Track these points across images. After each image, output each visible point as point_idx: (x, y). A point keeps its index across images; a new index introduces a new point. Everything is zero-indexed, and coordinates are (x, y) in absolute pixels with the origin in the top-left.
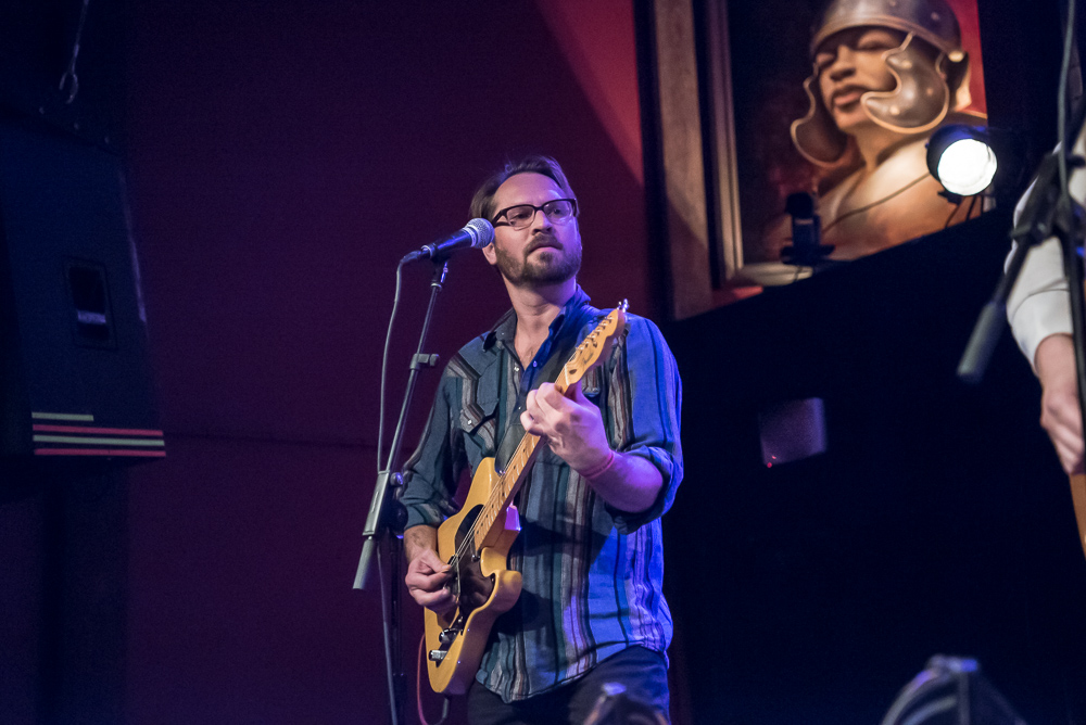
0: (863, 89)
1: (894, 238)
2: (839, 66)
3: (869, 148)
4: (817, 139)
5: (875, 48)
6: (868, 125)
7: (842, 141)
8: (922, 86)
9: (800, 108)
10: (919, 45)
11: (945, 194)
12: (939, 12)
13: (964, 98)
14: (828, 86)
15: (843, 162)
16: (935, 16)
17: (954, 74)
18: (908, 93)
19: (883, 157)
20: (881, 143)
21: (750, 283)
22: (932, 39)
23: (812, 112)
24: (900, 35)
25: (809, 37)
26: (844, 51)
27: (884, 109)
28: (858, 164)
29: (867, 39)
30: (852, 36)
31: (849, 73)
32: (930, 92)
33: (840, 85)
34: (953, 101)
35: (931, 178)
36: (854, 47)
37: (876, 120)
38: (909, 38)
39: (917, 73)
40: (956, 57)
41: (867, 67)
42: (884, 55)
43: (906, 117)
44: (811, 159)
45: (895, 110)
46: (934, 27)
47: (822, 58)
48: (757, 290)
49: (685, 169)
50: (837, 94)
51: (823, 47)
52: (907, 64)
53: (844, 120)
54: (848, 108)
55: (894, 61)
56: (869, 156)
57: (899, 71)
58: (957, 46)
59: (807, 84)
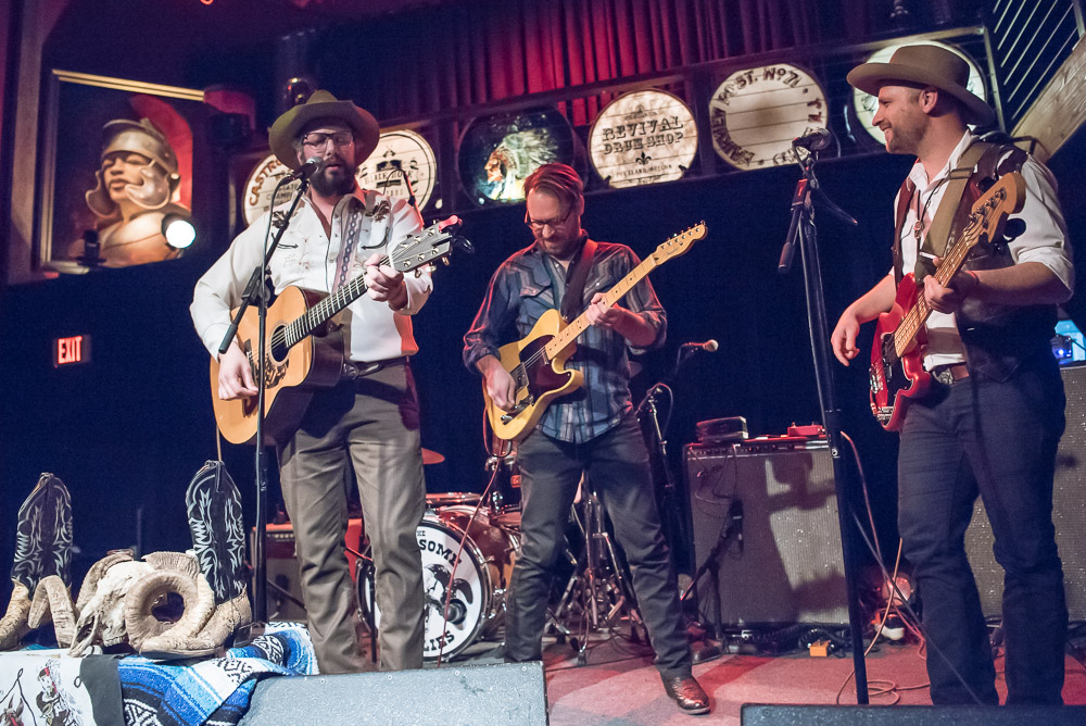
0: (127, 182)
1: (135, 260)
2: (115, 168)
3: (126, 212)
4: (99, 202)
5: (135, 163)
6: (127, 200)
7: (112, 206)
8: (157, 187)
9: (93, 185)
10: (157, 166)
11: (168, 245)
12: (169, 153)
13: (176, 197)
14: (108, 177)
15: (112, 216)
16: (167, 155)
17: (173, 184)
18: (149, 189)
19: (133, 217)
20: (133, 211)
21: (53, 270)
22: (164, 165)
23: (98, 187)
24: (149, 160)
25: (101, 150)
26: (119, 161)
27: (138, 194)
28: (120, 219)
29: (132, 158)
30: (124, 155)
31: (120, 173)
32: (160, 190)
33: (115, 178)
34: (171, 197)
35: (161, 235)
36: (124, 160)
37: (131, 199)
38: (153, 162)
39: (155, 179)
40: (175, 176)
41: (130, 171)
42: (139, 168)
43: (147, 200)
44: (95, 212)
45: (142, 196)
46: (165, 159)
47: (107, 162)
48: (55, 275)
49: (23, 205)
50: (113, 182)
51: (107, 157)
52: (150, 175)
53: (115, 195)
54: (117, 189)
55: (144, 172)
56: (126, 215)
57: (146, 177)
58: (176, 171)
59: (97, 173)
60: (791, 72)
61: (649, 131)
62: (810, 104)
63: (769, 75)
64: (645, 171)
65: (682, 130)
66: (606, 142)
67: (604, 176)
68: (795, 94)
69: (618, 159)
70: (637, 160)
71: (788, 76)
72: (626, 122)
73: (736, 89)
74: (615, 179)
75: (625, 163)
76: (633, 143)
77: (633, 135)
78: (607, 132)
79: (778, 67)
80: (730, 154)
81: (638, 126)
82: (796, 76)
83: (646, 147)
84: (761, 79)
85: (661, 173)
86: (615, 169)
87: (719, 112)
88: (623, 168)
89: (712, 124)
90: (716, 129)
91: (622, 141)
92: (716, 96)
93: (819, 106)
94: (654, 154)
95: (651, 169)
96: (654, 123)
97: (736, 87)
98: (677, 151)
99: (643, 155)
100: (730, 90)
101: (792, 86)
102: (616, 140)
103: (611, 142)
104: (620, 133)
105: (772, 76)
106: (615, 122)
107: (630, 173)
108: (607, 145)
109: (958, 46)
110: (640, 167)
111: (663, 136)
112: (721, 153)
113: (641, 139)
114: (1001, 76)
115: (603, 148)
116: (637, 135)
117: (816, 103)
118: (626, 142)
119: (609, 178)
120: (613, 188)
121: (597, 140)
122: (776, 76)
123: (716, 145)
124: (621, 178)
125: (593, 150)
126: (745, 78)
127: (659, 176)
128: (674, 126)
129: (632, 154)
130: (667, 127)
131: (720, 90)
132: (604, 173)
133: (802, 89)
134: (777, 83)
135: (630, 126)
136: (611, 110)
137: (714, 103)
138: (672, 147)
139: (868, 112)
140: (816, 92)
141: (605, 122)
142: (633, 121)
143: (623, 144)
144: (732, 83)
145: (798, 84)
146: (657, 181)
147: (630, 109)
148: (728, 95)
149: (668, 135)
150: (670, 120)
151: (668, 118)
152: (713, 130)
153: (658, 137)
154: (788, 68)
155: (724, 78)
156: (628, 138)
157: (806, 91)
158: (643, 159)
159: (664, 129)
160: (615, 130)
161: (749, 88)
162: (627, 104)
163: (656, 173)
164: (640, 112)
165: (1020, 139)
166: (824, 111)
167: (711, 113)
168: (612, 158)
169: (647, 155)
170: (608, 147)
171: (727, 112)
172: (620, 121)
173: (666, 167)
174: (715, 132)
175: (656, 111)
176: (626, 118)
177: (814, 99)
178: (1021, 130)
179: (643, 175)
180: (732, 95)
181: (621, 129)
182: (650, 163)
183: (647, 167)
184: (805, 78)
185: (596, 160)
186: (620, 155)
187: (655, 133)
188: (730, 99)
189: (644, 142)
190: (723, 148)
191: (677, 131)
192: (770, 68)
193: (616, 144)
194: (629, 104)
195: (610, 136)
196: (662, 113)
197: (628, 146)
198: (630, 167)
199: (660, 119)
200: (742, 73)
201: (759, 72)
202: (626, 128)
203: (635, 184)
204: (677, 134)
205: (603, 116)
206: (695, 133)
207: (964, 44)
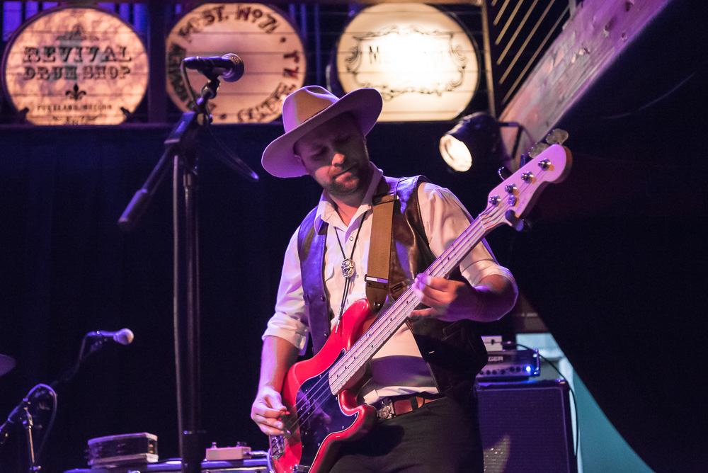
60: (269, 16)
61: (87, 59)
62: (287, 56)
63: (243, 14)
64: (76, 108)
65: (130, 65)
66: (27, 64)
67: (21, 107)
68: (269, 42)
69: (42, 88)
70: (68, 93)
71: (264, 20)
72: (58, 43)
73: (201, 24)
74: (35, 112)
75: (51, 94)
76: (64, 71)
77: (66, 60)
78: (29, 50)
79: (255, 7)
80: (187, 102)
81: (74, 51)
82: (274, 21)
83: (81, 78)
84: (232, 17)
85: (97, 113)
86: (36, 100)
87: (178, 50)
88: (47, 101)
89: (167, 62)
90: (172, 69)
91: (49, 66)
92: (177, 29)
93: (297, 60)
94: (91, 88)
95: (85, 107)
96: (94, 50)
97: (201, 22)
98: (121, 90)
99: (76, 88)
100: (195, 25)
101: (268, 32)
102: (41, 64)
103: (36, 65)
104: (49, 55)
105: (246, 18)
106: (42, 40)
107: (57, 108)
108: (28, 69)
109: (453, 14)
110: (71, 102)
111: (104, 68)
112: (176, 99)
113: (76, 68)
114: (496, 52)
115: (22, 70)
116: (71, 61)
117: (293, 56)
118: (55, 68)
119: (26, 110)
120: (29, 123)
121: (15, 59)
122: (251, 17)
123: (170, 89)
124: (42, 112)
125: (8, 71)
126: (215, 14)
127: (95, 118)
128: (121, 57)
129: (61, 84)
130: (111, 58)
131: (183, 24)
132: (21, 103)
133: (279, 37)
134: (251, 26)
135: (63, 49)
136: (40, 24)
137: (174, 38)
138: (115, 83)
139: (351, 76)
140: (295, 43)
141: (29, 39)
142: (67, 43)
143: (50, 70)
144: (198, 16)
145: (276, 30)
146: (91, 123)
147: (67, 27)
148: (191, 30)
149: (111, 68)
150: (116, 50)
151: (114, 47)
152: (167, 70)
153: (98, 68)
154: (265, 10)
155: (188, 9)
156: (58, 63)
157: (283, 40)
158: (76, 93)
159: (107, 59)
160: (42, 50)
161: (217, 26)
162: (62, 20)
163: (91, 113)
164: (78, 32)
165: (506, 125)
166: (302, 66)
167: (168, 49)
168: (33, 86)
169: (82, 87)
170: (29, 73)
171: (189, 50)
172: (49, 41)
173: (103, 107)
174: (170, 72)
175: (99, 35)
176: (58, 38)
177: (291, 51)
178: (509, 115)
179: (73, 113)
180: (196, 31)
181: (49, 51)
182: (85, 100)
183: (80, 103)
184: (283, 25)
185: (12, 86)
186: (45, 84)
187: (96, 63)
188: (193, 36)
189: (79, 71)
190: (179, 94)
191: (125, 64)
192: (245, 6)
193: (41, 68)
194: (64, 20)
195: (34, 57)
196: (106, 39)
197: (57, 73)
198: (57, 100)
199: (103, 46)
200: (210, 6)
201: (230, 9)
202: (57, 50)
203: (61, 122)
204: (124, 68)
205: (28, 29)
206: (146, 70)
207: (460, 13)
